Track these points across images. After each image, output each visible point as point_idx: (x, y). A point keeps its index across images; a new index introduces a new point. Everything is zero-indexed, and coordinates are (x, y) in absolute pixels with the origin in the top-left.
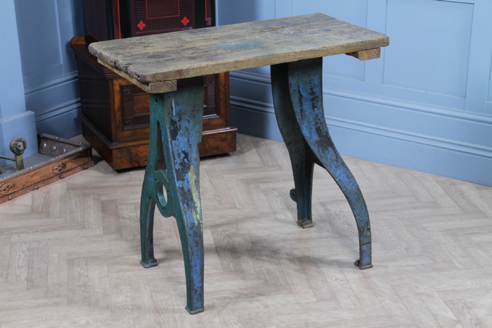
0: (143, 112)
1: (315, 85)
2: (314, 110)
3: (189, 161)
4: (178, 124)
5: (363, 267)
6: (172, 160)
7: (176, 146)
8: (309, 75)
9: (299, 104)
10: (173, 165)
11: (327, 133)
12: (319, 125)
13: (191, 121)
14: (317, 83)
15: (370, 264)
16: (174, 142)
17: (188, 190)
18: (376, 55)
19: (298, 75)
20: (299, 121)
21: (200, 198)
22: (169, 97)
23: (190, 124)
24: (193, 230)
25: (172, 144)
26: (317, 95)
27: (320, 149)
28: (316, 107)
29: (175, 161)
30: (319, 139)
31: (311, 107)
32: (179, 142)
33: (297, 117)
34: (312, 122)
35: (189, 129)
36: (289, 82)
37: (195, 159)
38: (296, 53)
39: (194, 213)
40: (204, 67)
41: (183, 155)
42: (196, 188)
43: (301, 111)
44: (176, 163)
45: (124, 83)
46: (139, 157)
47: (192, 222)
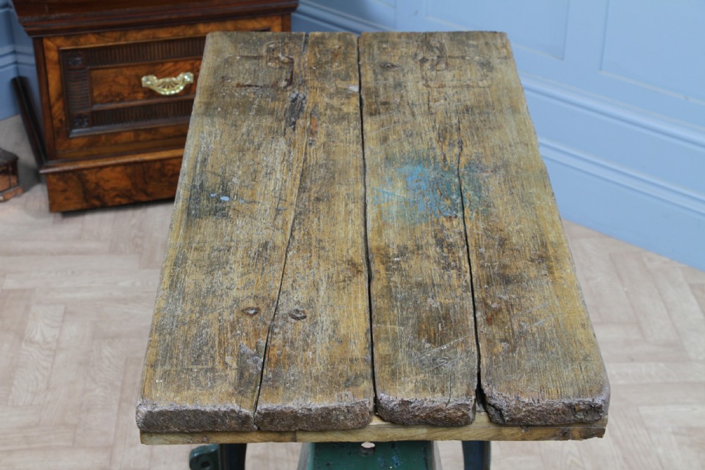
0: (111, 102)
45: (67, 45)
46: (104, 190)
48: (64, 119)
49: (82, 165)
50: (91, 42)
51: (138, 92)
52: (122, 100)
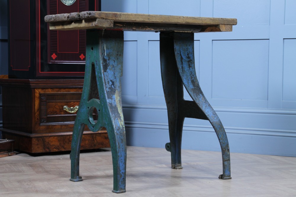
0: (53, 114)
1: (190, 52)
2: (190, 68)
3: (115, 87)
4: (108, 62)
5: (226, 178)
6: (104, 85)
7: (107, 76)
8: (187, 45)
9: (181, 63)
10: (105, 88)
11: (198, 84)
12: (193, 79)
13: (116, 61)
14: (191, 51)
15: (230, 176)
16: (105, 73)
17: (115, 105)
18: (230, 29)
19: (180, 43)
20: (181, 74)
22: (103, 43)
23: (115, 63)
24: (119, 131)
25: (104, 74)
26: (191, 59)
27: (195, 94)
28: (191, 67)
29: (106, 86)
30: (194, 88)
31: (188, 66)
32: (109, 74)
33: (180, 71)
34: (189, 76)
35: (115, 66)
36: (175, 47)
37: (119, 87)
38: (184, 17)
39: (119, 120)
40: (130, 15)
41: (111, 83)
42: (120, 105)
43: (182, 68)
44: (107, 87)
45: (42, 92)
46: (50, 145)
47: (119, 126)
48: (39, 118)
49: (44, 135)
50: (49, 91)
51: (61, 112)
52: (57, 114)
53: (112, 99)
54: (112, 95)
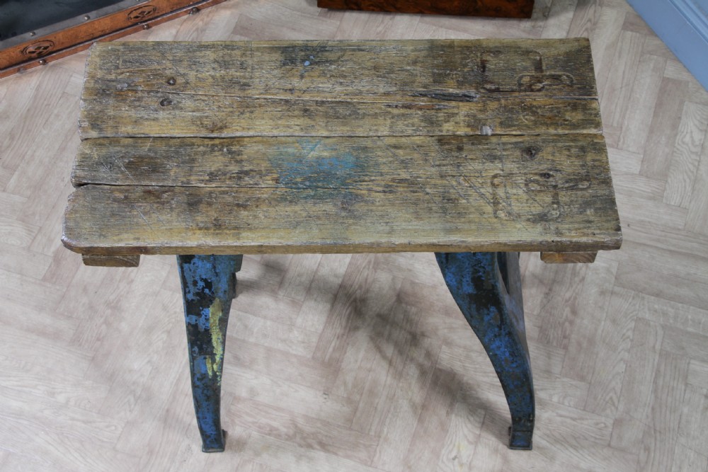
3: (212, 294)
7: (190, 270)
12: (481, 274)
17: (205, 329)
21: (223, 343)
24: (203, 382)
27: (474, 306)
30: (475, 292)
32: (197, 267)
34: (467, 268)
39: (209, 361)
41: (201, 284)
42: (220, 329)
44: (189, 292)
47: (203, 372)
53: (199, 315)
54: (201, 308)
